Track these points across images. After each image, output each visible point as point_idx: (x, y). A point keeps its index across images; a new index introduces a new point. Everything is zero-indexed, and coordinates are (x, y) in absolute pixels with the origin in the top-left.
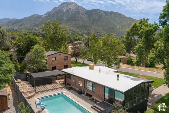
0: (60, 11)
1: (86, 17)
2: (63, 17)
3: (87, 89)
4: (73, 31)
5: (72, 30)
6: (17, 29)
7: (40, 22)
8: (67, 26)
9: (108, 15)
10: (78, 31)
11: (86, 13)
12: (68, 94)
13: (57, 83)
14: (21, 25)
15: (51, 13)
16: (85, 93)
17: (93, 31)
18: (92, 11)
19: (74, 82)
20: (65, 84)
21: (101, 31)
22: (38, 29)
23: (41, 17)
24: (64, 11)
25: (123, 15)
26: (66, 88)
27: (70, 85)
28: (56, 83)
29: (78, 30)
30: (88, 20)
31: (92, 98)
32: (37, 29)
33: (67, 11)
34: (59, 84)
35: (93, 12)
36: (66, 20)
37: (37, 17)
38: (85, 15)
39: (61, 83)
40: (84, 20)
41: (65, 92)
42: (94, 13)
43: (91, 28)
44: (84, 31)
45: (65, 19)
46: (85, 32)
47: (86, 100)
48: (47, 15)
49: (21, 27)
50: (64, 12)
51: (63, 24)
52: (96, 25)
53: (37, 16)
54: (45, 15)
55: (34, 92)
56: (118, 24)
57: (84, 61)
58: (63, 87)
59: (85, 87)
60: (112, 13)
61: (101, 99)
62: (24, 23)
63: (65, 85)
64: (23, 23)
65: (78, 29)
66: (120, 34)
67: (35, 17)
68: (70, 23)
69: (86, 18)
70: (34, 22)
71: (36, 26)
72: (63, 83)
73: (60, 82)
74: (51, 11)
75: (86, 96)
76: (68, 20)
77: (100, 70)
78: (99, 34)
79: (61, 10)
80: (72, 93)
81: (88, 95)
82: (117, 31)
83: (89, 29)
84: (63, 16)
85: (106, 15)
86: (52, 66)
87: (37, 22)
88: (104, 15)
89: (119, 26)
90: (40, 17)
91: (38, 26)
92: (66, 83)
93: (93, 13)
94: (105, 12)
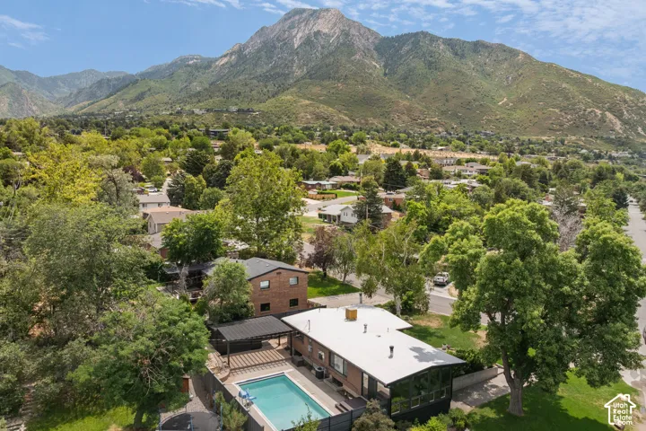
0: (278, 40)
1: (376, 66)
2: (290, 65)
3: (333, 368)
4: (325, 119)
5: (325, 116)
6: (125, 113)
7: (207, 86)
8: (307, 102)
9: (463, 56)
10: (347, 118)
11: (377, 49)
12: (295, 377)
13: (272, 348)
14: (140, 97)
15: (246, 52)
16: (331, 376)
17: (406, 118)
18: (401, 39)
19: (309, 350)
20: (289, 351)
21: (436, 119)
22: (201, 112)
23: (210, 67)
24: (297, 43)
25: (524, 53)
26: (293, 362)
27: (300, 355)
28: (270, 347)
29: (346, 115)
30: (385, 74)
31: (340, 388)
32: (197, 111)
33: (308, 42)
34: (278, 351)
35: (404, 44)
36: (303, 78)
37: (196, 67)
38: (375, 55)
39: (281, 347)
40: (371, 74)
41: (289, 370)
42: (410, 47)
43: (398, 106)
44: (371, 120)
45: (298, 73)
46: (372, 124)
47: (329, 392)
48: (233, 57)
49: (141, 104)
50: (296, 46)
51: (292, 94)
52: (414, 95)
53: (196, 64)
54: (225, 60)
55: (228, 370)
56: (501, 92)
57: (345, 277)
58: (286, 360)
59: (330, 365)
60: (478, 46)
61: (356, 391)
62: (149, 90)
63: (291, 355)
64: (147, 89)
65: (348, 110)
66: (511, 131)
67: (189, 66)
68: (316, 90)
69: (378, 66)
70: (185, 84)
71: (195, 100)
72: (286, 349)
73: (279, 345)
74: (248, 42)
75: (329, 384)
76: (311, 79)
77: (365, 328)
78: (429, 132)
79: (284, 40)
80: (303, 374)
81: (335, 381)
82: (498, 117)
83: (389, 113)
84: (293, 60)
85: (456, 54)
86: (260, 303)
87: (195, 84)
88: (449, 54)
89: (505, 100)
90: (208, 64)
91: (199, 101)
92: (293, 349)
93: (406, 48)
94: (450, 43)
